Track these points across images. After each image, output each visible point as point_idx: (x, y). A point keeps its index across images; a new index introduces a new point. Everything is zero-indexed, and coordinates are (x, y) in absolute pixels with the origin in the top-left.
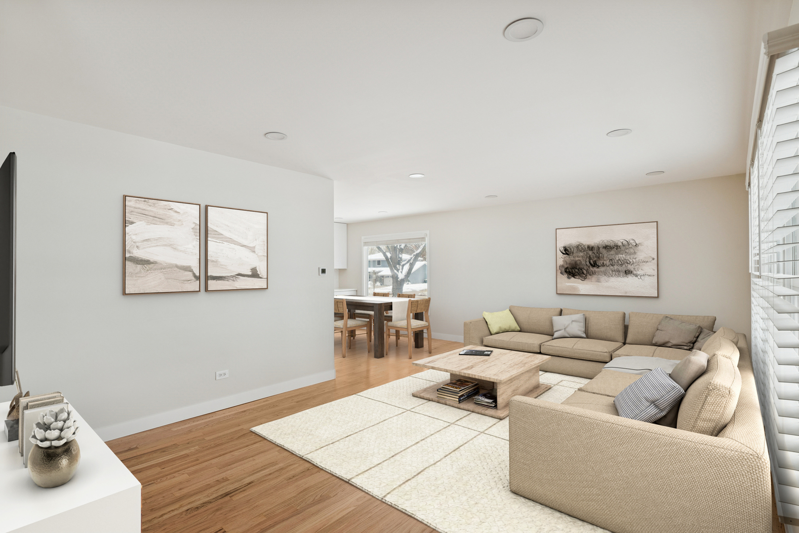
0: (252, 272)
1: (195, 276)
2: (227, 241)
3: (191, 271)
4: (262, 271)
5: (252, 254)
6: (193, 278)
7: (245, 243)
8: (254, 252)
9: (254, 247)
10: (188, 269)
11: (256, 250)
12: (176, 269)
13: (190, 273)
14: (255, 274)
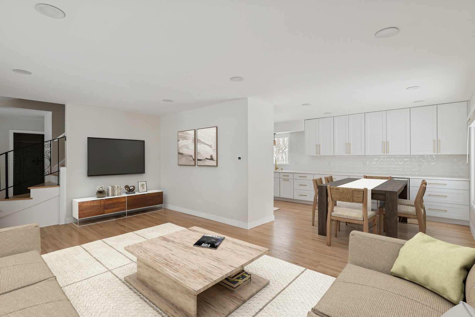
0: (211, 157)
1: (193, 159)
2: (202, 144)
3: (192, 157)
4: (215, 157)
5: (211, 148)
6: (193, 160)
7: (208, 144)
8: (211, 147)
9: (211, 145)
10: (191, 156)
11: (212, 146)
12: (188, 156)
13: (192, 158)
14: (212, 159)
